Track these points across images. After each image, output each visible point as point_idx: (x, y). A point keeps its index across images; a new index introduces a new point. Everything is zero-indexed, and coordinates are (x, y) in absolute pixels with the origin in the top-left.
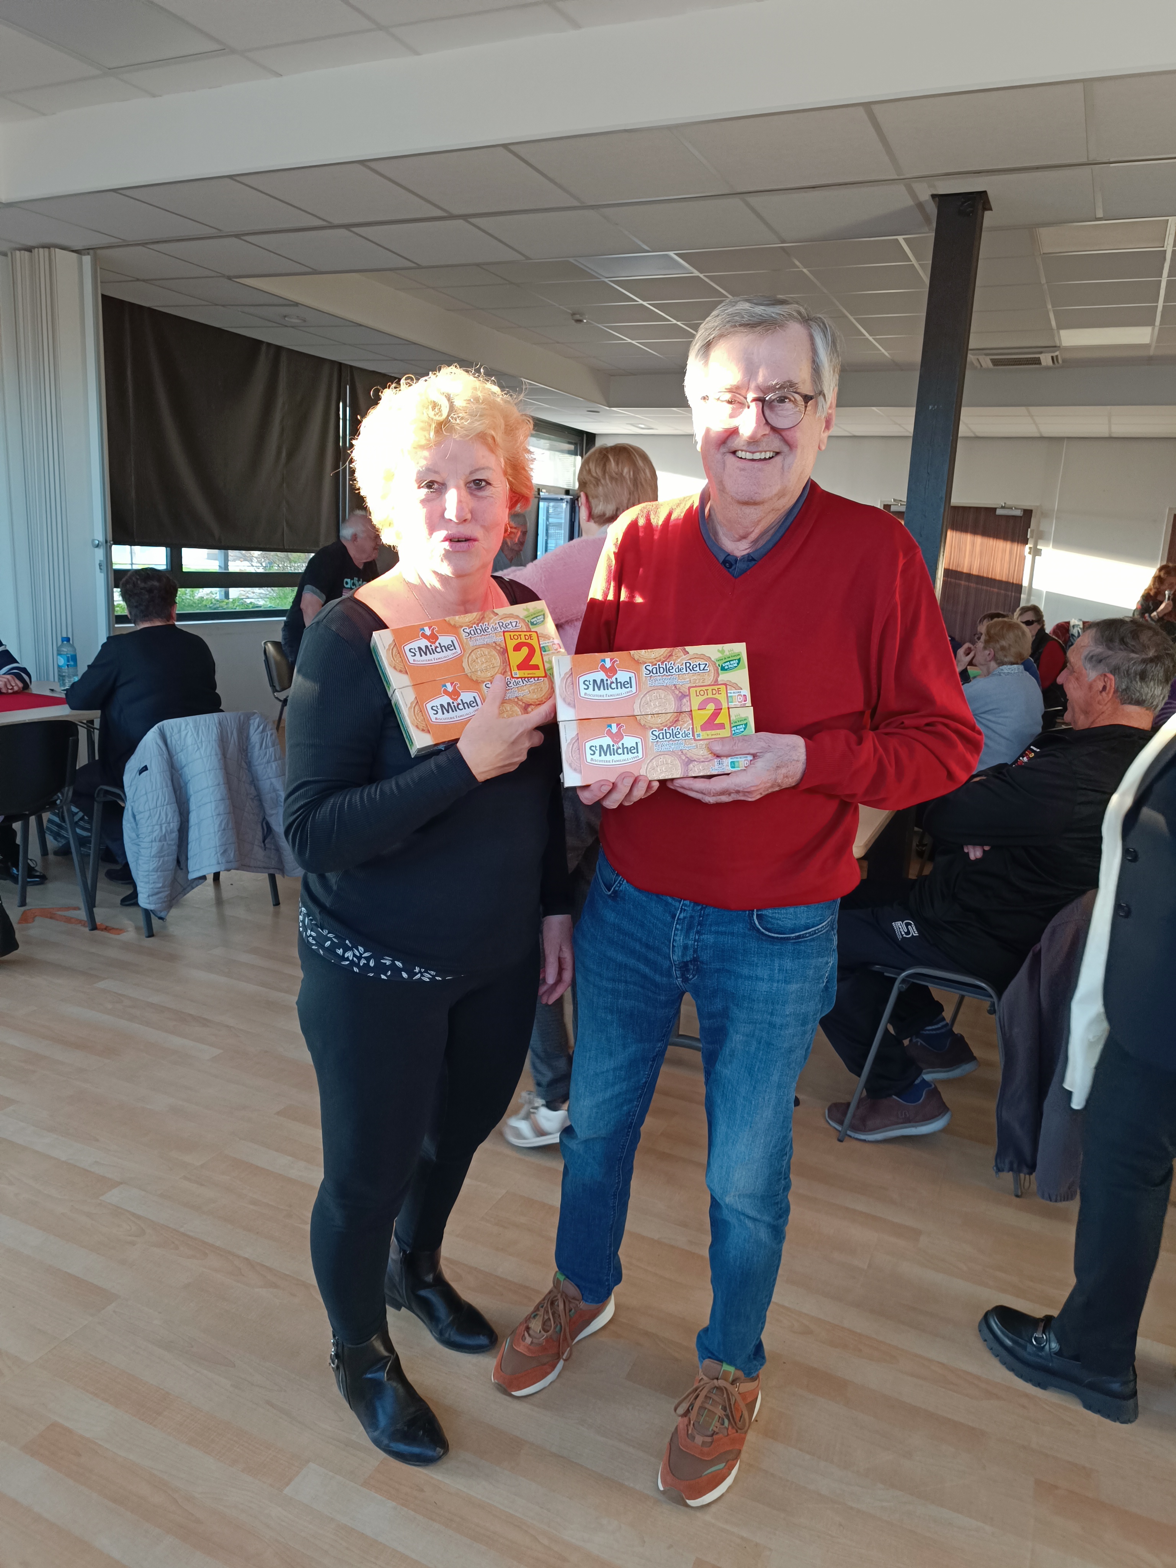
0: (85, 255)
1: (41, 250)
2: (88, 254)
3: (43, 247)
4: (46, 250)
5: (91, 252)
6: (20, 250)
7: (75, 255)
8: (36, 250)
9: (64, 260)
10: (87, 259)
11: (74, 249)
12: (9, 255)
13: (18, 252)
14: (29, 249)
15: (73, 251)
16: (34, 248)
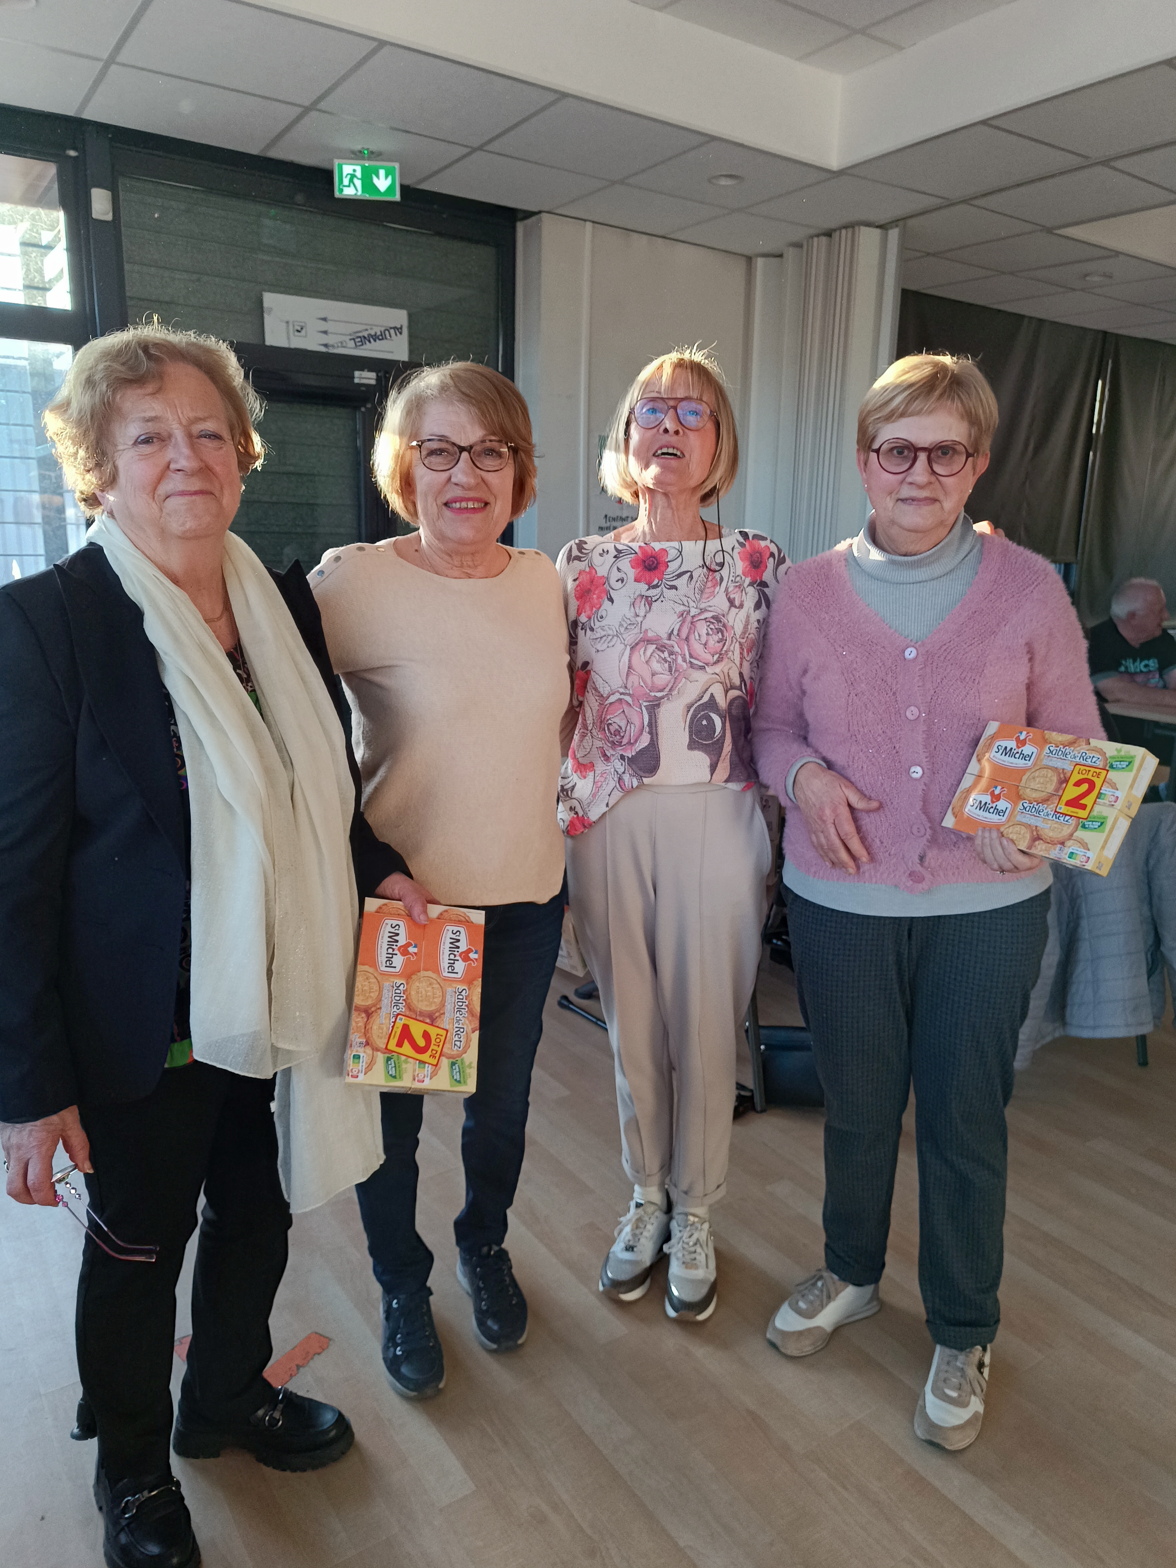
0: (891, 228)
1: (844, 231)
2: (897, 226)
3: (846, 227)
4: (850, 230)
5: (901, 223)
6: (818, 236)
7: (878, 231)
8: (838, 233)
9: (869, 238)
10: (894, 234)
11: (882, 223)
12: (805, 243)
13: (816, 239)
14: (829, 234)
15: (877, 227)
16: (835, 230)
